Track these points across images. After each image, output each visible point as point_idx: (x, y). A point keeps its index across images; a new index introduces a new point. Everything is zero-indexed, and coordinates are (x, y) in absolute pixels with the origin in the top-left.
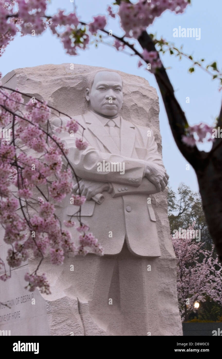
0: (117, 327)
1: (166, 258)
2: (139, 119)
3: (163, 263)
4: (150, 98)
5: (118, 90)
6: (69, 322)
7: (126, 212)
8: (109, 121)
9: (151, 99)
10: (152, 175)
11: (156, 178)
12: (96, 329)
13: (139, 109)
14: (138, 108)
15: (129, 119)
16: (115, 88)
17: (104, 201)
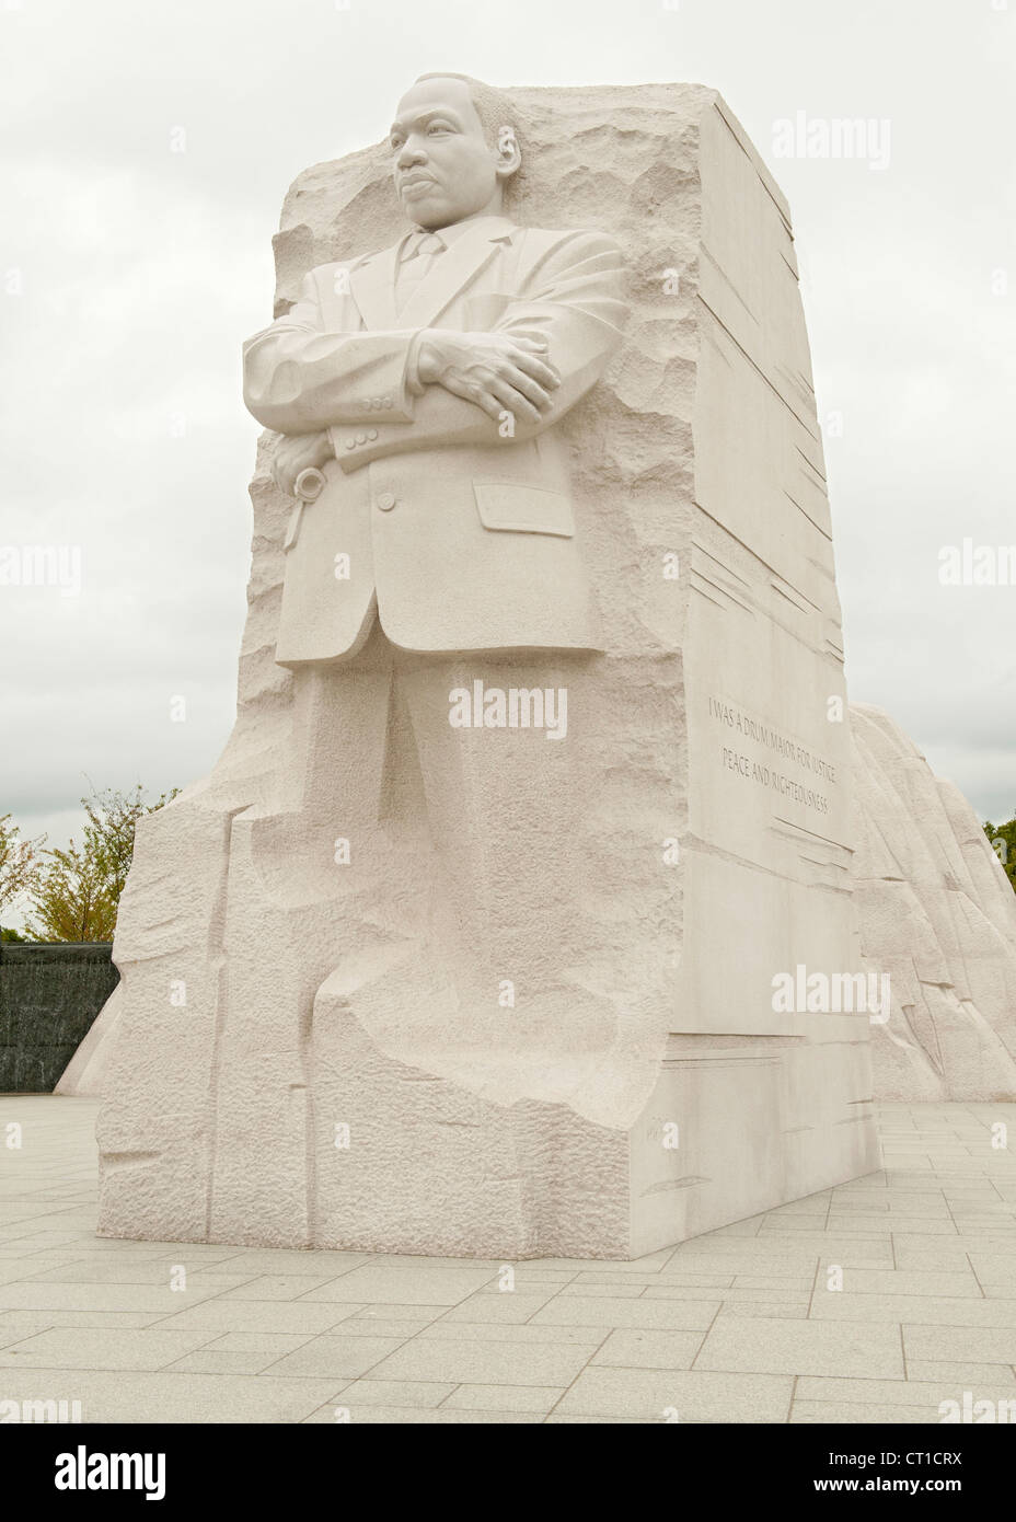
0: (415, 894)
1: (639, 655)
2: (595, 214)
3: (626, 671)
4: (652, 137)
5: (435, 130)
6: (175, 880)
7: (375, 509)
8: (422, 241)
9: (658, 138)
10: (447, 371)
11: (466, 379)
12: (258, 901)
13: (597, 181)
14: (590, 179)
15: (553, 221)
16: (427, 127)
17: (322, 489)
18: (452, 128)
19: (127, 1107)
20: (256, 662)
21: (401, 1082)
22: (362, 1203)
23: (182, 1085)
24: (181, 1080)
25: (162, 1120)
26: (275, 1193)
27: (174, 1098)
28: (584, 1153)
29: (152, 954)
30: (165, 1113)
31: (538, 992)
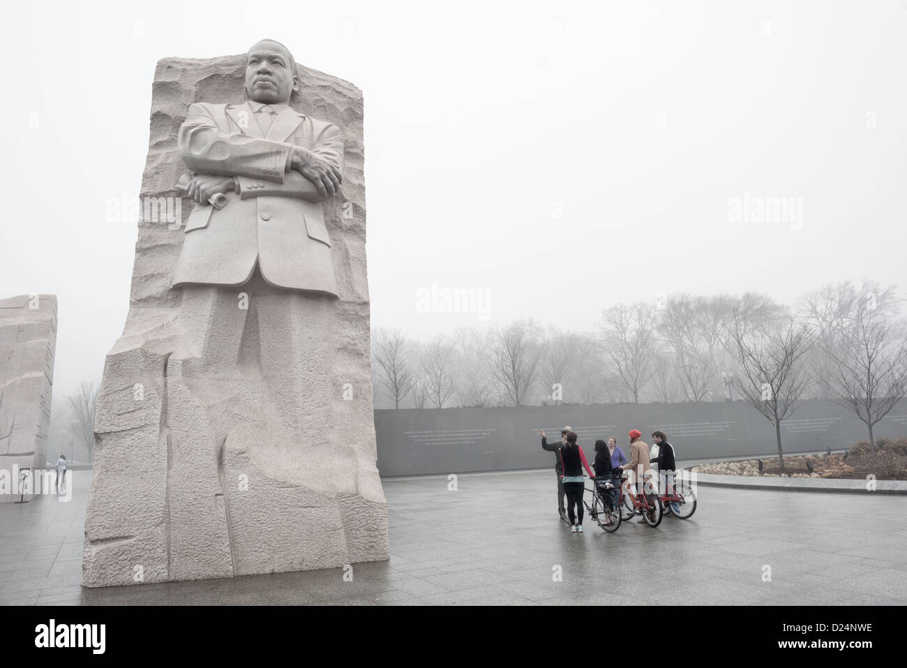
1: (352, 301)
4: (347, 96)
5: (276, 62)
7: (259, 219)
8: (263, 107)
9: (350, 98)
10: (304, 166)
11: (313, 171)
14: (326, 105)
16: (272, 60)
17: (226, 204)
18: (282, 65)
19: (108, 513)
20: (143, 281)
21: (278, 489)
22: (261, 550)
23: (147, 498)
24: (146, 496)
25: (134, 519)
26: (211, 550)
27: (141, 506)
28: (368, 515)
29: (123, 428)
30: (135, 514)
31: (318, 445)
